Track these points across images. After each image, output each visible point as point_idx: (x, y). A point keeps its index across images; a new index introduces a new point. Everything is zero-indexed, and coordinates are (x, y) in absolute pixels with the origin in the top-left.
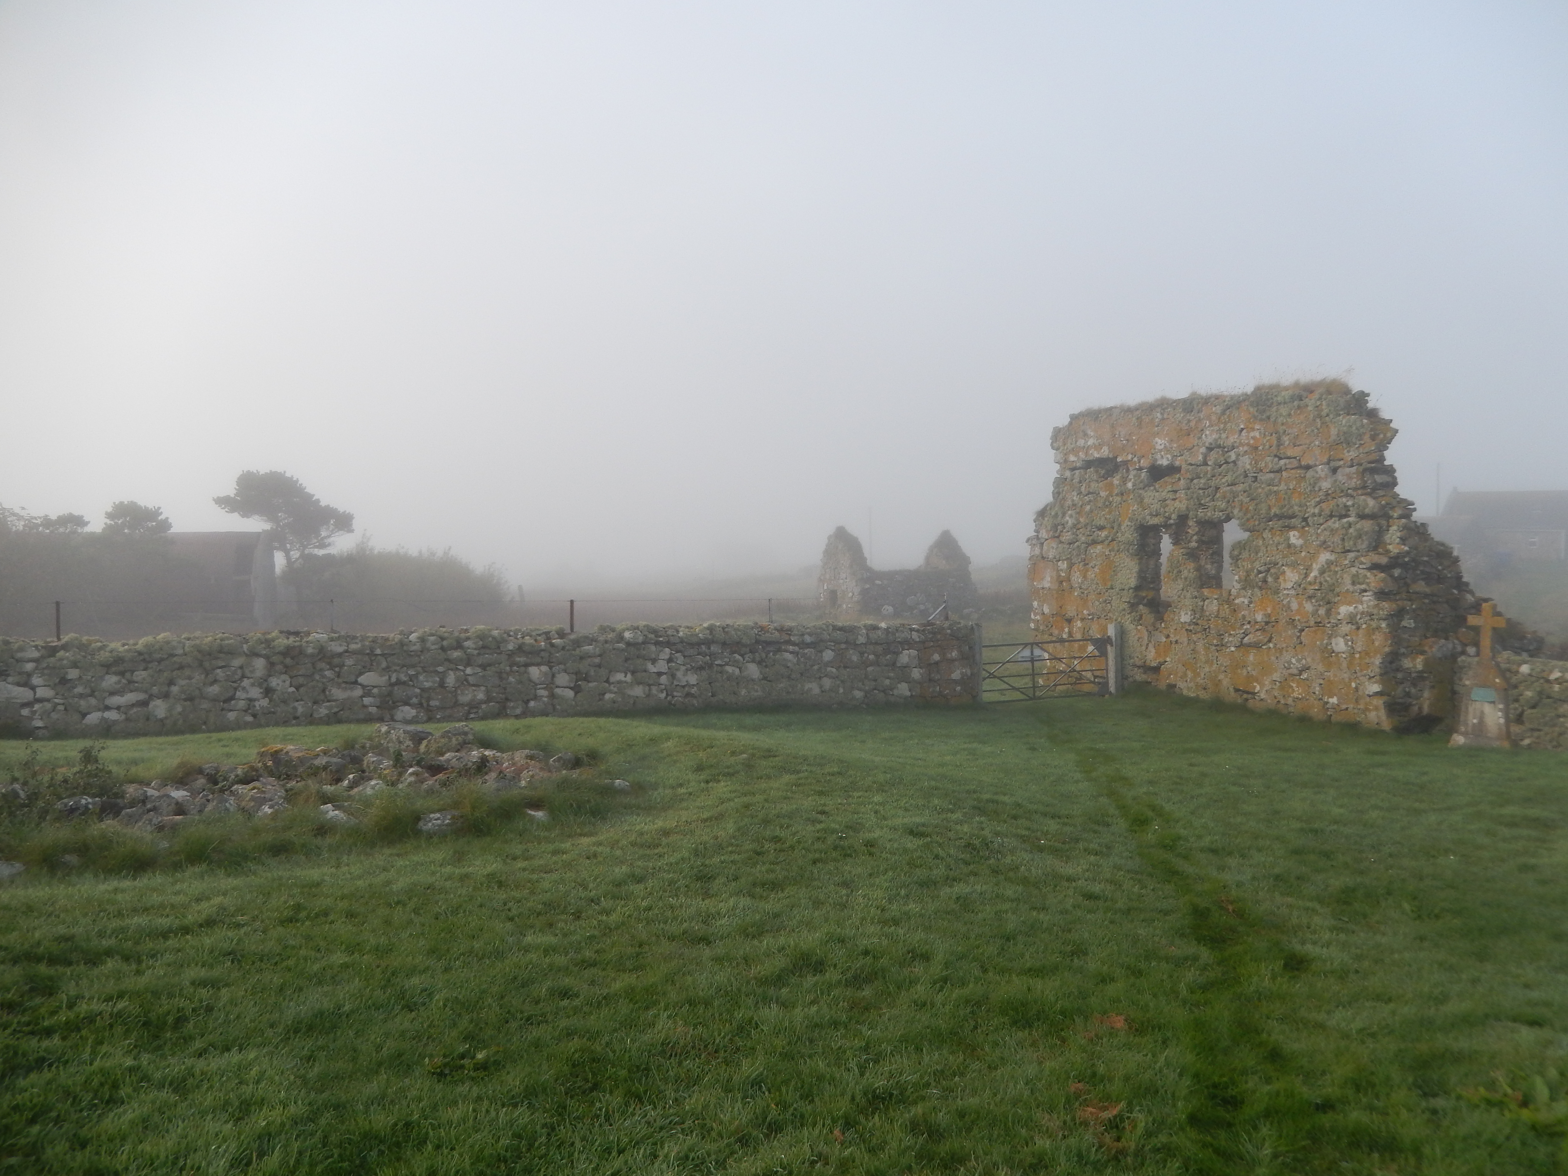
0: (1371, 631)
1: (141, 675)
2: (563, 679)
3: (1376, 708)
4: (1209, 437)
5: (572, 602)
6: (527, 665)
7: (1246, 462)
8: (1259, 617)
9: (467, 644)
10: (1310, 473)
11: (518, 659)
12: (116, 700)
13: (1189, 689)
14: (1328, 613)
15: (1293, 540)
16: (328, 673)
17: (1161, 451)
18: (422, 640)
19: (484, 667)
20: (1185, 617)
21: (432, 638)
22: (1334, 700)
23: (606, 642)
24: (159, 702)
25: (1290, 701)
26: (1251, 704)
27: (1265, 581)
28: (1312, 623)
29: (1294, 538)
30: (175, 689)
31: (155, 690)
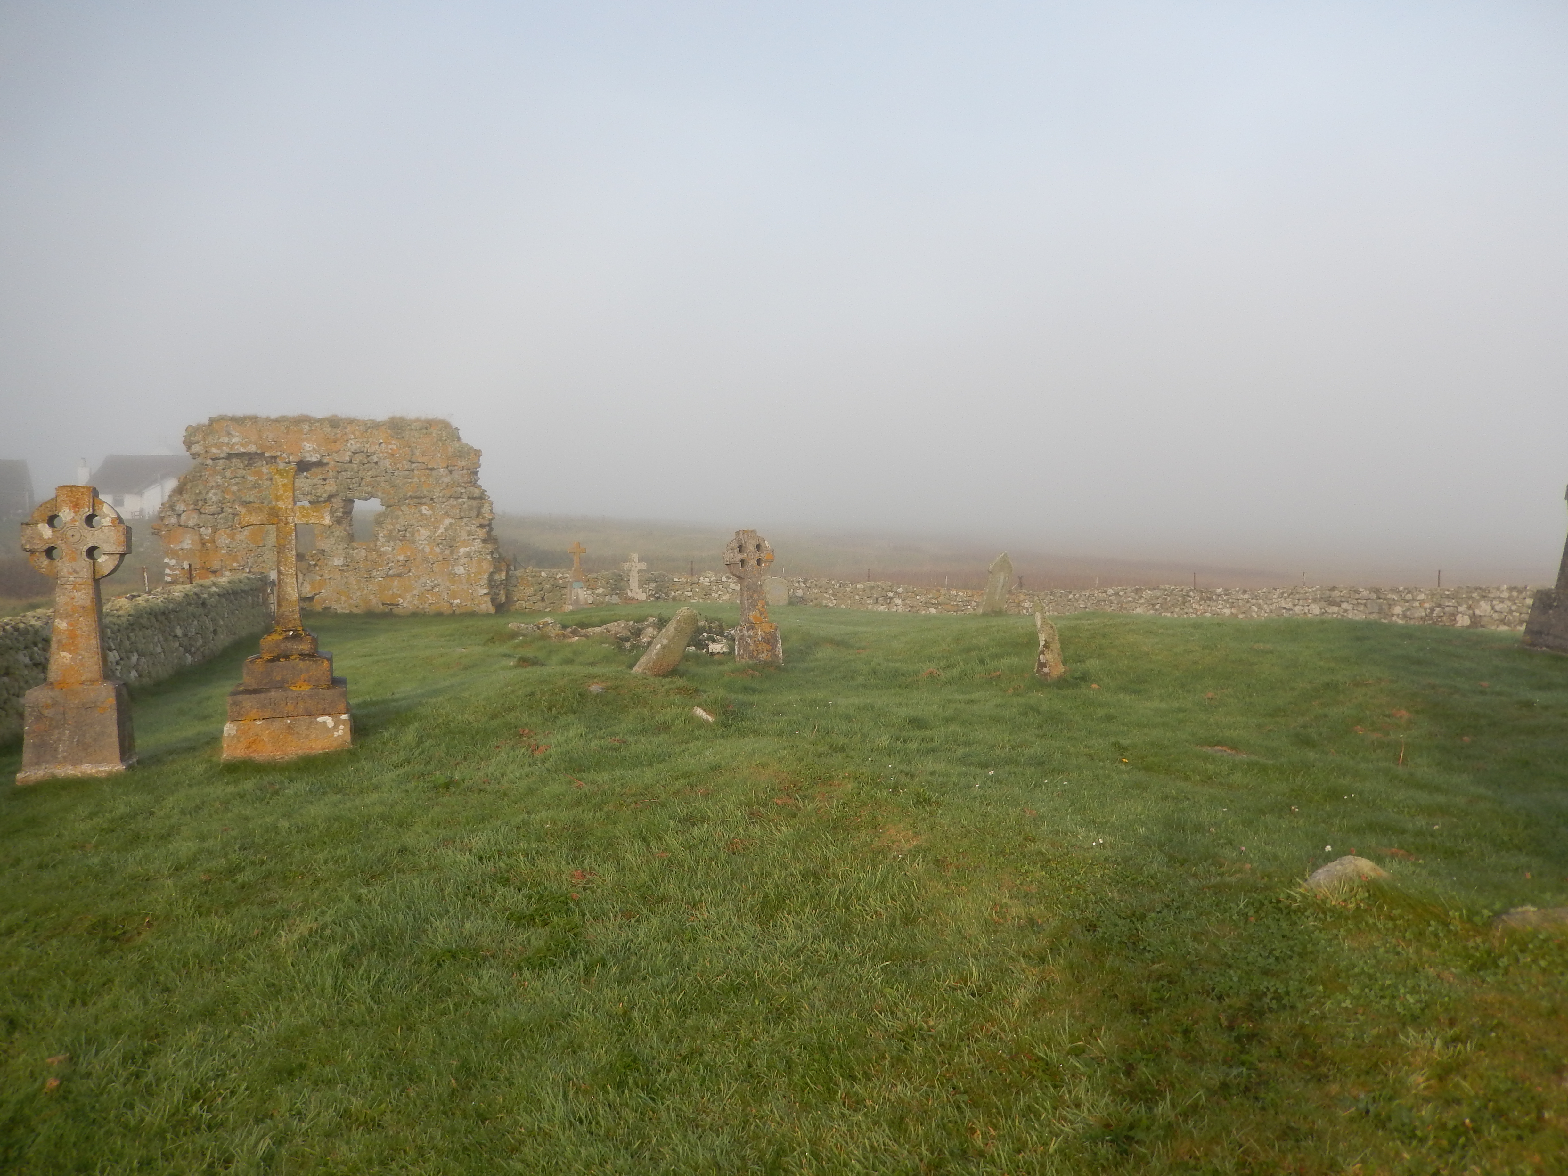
0: (480, 561)
3: (486, 602)
4: (353, 445)
7: (387, 463)
8: (401, 558)
10: (434, 473)
13: (342, 608)
14: (452, 553)
15: (424, 512)
17: (310, 451)
20: (338, 562)
22: (458, 601)
25: (426, 606)
26: (396, 610)
27: (405, 536)
28: (441, 559)
29: (425, 510)
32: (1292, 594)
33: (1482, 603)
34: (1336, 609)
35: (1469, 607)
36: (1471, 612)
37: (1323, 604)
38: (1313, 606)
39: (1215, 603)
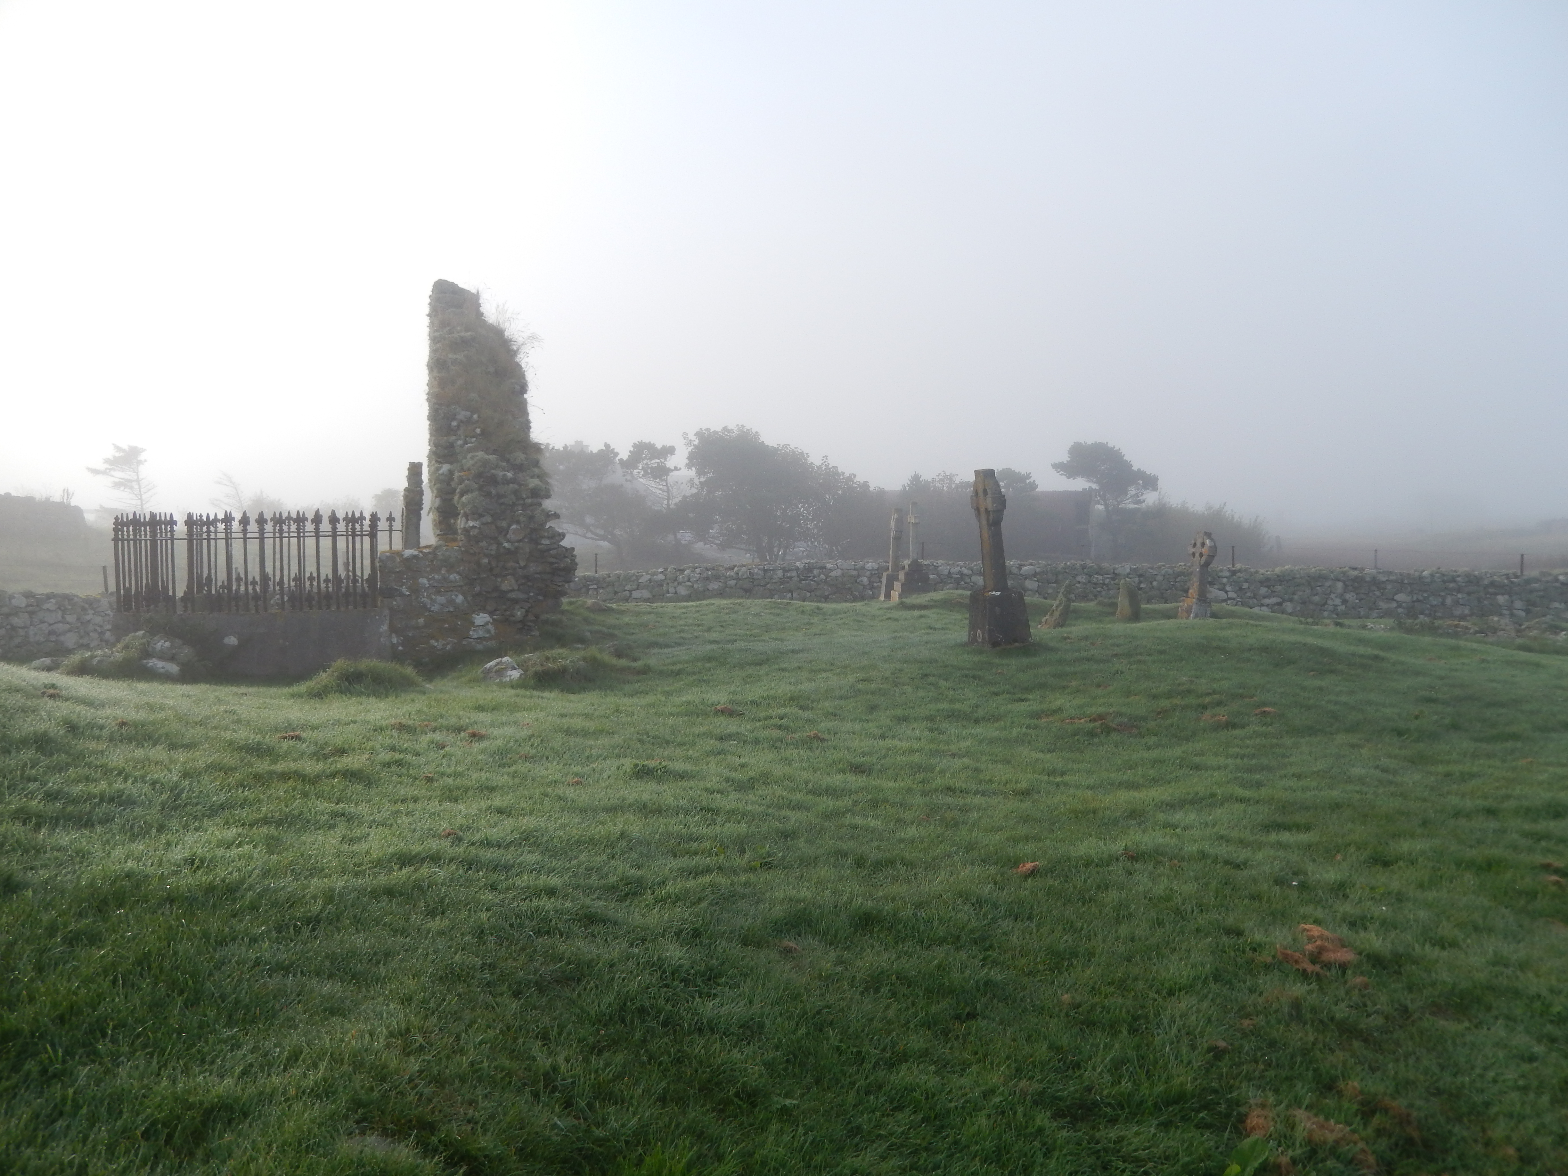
1: (1279, 588)
2: (1518, 604)
5: (1522, 555)
6: (1496, 594)
9: (1459, 579)
11: (1490, 590)
12: (1267, 601)
16: (1378, 593)
18: (1432, 575)
19: (1469, 594)
21: (1437, 575)
23: (1548, 582)
24: (1288, 604)
30: (1296, 597)
31: (1286, 597)
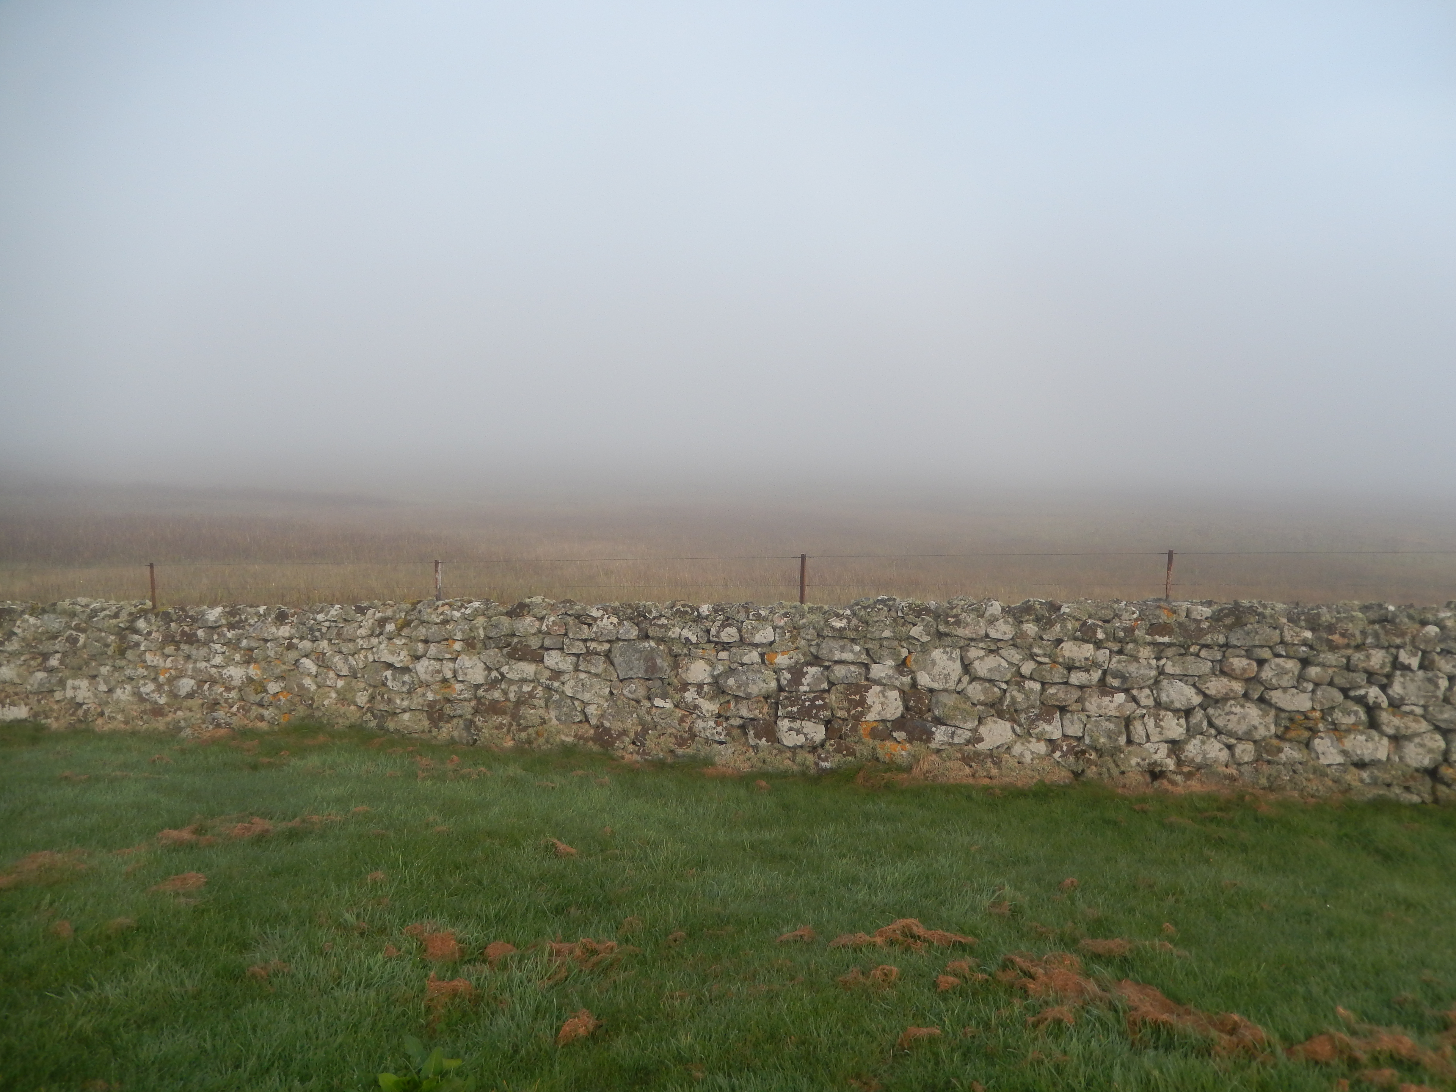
32: (407, 624)
33: (937, 654)
34: (528, 669)
35: (902, 666)
36: (907, 679)
37: (492, 654)
38: (466, 661)
39: (203, 651)
